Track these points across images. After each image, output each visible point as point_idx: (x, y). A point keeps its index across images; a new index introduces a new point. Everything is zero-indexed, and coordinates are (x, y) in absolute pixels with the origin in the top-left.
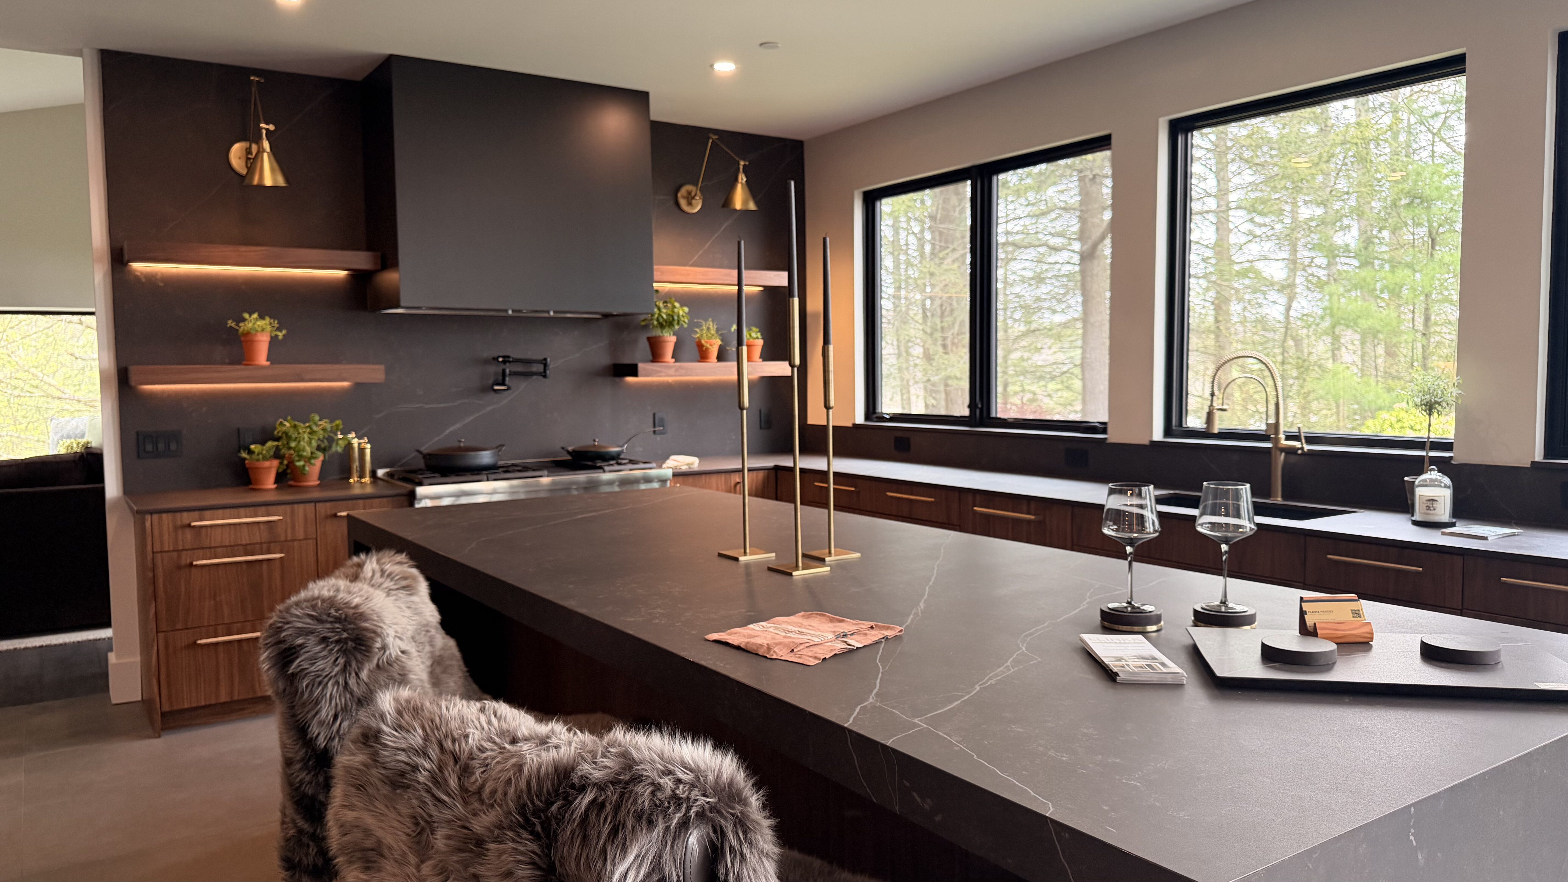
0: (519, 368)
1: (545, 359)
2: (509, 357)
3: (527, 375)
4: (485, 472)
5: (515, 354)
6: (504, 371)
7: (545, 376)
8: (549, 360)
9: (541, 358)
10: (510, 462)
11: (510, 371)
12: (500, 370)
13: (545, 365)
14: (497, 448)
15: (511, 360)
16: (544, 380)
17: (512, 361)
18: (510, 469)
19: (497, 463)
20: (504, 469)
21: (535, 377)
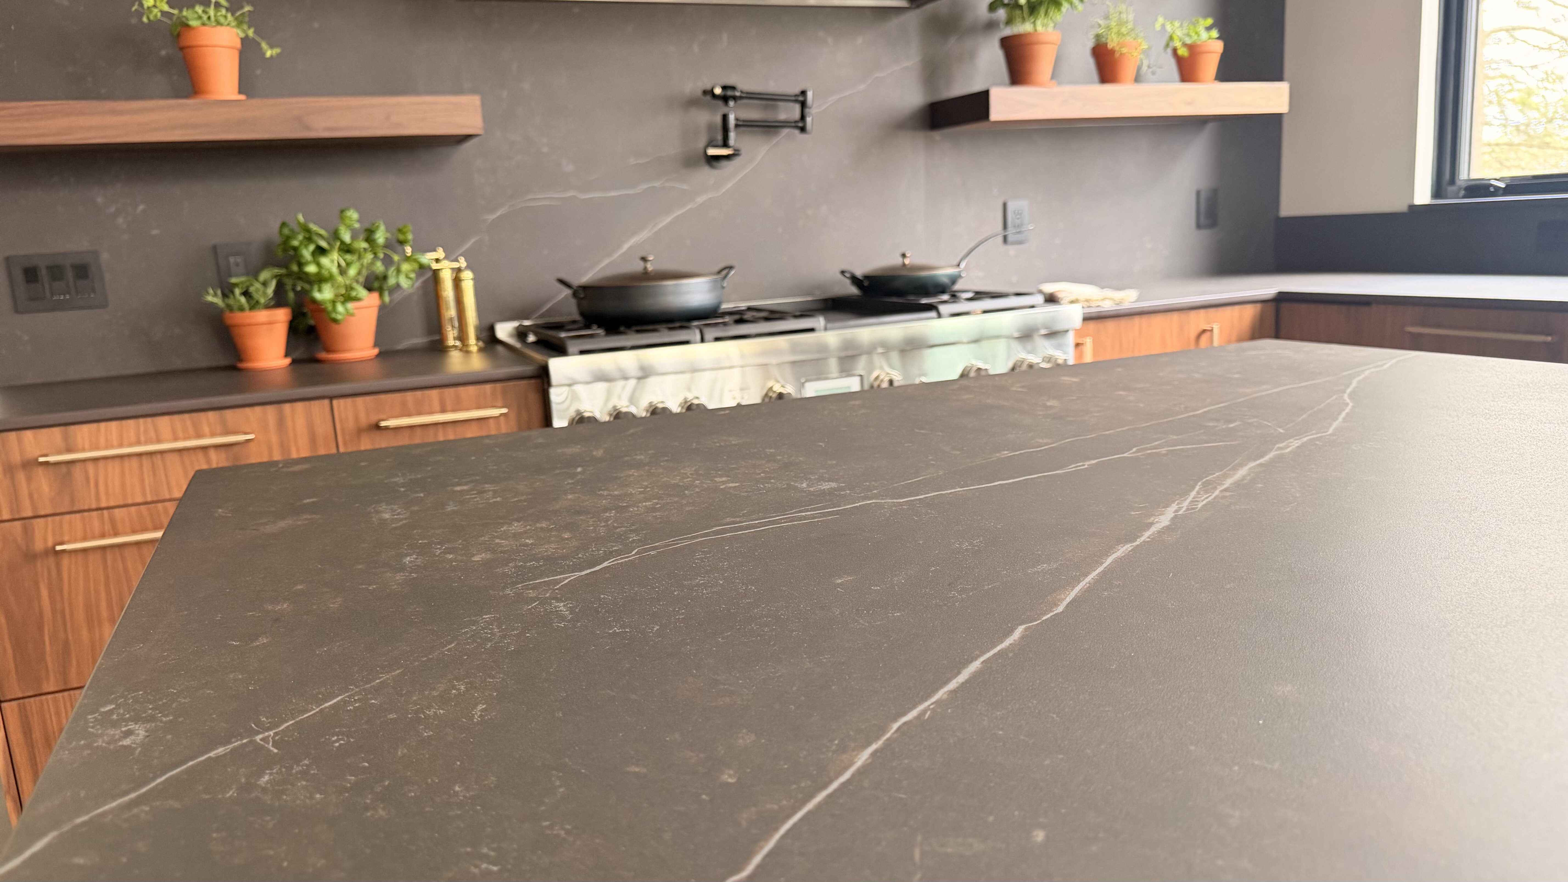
0: (753, 113)
1: (803, 93)
2: (733, 88)
3: (769, 127)
4: (695, 323)
5: (744, 83)
6: (725, 118)
7: (803, 129)
8: (810, 95)
9: (797, 90)
10: (743, 305)
11: (737, 119)
12: (718, 119)
13: (803, 104)
14: (719, 272)
15: (738, 94)
16: (803, 136)
17: (741, 98)
18: (748, 316)
19: (718, 306)
20: (737, 317)
21: (785, 131)
